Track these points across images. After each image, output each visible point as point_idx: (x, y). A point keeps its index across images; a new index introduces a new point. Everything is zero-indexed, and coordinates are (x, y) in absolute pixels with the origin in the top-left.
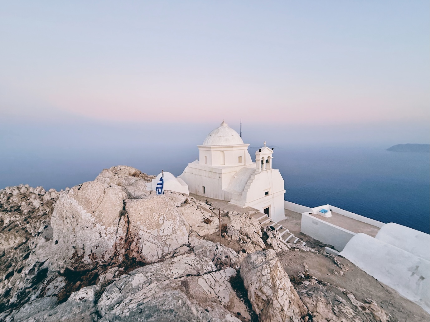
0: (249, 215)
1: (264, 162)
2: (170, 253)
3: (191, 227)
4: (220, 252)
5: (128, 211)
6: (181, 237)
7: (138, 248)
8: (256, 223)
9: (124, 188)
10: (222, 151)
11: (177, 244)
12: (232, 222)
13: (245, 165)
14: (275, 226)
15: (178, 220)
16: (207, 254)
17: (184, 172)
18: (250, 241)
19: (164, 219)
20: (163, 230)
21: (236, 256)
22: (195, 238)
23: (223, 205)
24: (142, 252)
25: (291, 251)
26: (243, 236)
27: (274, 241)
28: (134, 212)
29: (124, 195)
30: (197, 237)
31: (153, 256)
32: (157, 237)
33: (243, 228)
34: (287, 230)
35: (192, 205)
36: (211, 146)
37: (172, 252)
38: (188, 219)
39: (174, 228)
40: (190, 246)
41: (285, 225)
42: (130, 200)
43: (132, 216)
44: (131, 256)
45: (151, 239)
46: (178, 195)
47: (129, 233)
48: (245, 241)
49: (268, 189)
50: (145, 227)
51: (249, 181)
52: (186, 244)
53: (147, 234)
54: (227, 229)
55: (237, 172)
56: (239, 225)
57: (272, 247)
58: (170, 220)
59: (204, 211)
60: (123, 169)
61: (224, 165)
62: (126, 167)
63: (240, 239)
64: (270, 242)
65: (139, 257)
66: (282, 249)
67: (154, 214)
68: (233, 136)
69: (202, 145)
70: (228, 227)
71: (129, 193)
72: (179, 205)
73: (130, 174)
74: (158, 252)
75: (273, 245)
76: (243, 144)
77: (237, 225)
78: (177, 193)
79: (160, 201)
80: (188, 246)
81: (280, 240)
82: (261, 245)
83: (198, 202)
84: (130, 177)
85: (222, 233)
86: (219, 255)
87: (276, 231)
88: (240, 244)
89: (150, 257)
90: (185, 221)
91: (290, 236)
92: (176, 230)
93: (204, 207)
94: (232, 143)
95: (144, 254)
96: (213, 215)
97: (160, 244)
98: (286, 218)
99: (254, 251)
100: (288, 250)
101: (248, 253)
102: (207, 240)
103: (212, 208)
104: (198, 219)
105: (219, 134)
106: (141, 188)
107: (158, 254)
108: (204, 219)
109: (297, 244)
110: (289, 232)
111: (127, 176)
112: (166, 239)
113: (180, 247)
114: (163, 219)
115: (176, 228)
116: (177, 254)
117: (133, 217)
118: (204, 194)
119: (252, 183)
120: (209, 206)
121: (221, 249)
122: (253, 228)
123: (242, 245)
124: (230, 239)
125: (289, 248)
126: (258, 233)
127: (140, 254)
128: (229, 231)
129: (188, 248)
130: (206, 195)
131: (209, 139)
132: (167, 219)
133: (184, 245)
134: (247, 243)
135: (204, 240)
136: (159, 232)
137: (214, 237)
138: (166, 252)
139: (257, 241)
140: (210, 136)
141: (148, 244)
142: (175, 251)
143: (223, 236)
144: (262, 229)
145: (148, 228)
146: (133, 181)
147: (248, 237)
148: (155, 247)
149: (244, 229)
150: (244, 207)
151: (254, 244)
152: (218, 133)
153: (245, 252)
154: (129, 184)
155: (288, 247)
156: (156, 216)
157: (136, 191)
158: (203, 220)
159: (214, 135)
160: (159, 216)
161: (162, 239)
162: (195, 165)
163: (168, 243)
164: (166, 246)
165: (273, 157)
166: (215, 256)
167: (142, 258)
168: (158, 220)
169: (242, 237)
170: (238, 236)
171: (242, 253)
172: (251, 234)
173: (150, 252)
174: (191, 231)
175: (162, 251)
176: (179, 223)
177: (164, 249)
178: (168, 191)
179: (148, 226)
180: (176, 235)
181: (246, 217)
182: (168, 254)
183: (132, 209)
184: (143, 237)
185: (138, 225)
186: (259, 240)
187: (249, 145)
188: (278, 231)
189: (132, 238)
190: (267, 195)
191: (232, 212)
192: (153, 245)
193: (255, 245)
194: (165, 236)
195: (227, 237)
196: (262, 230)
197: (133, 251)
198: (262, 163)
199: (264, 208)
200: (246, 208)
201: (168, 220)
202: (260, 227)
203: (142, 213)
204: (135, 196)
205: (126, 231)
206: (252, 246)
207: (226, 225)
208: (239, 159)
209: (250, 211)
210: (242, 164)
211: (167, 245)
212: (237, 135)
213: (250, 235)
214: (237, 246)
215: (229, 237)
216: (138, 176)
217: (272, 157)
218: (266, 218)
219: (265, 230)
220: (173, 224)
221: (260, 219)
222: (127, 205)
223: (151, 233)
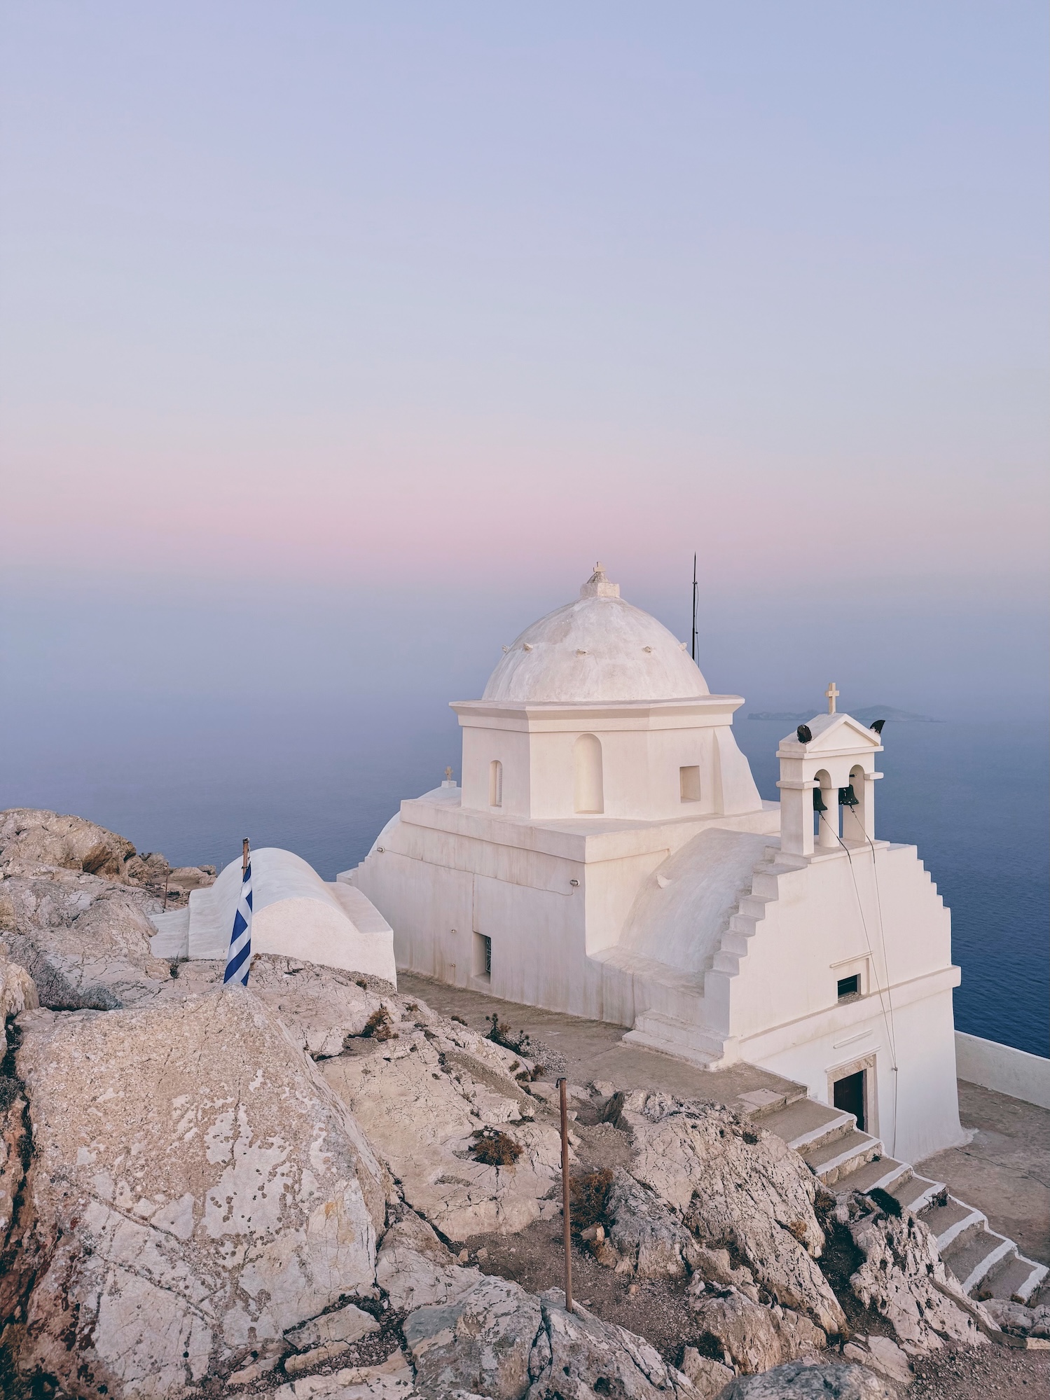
0: (745, 1119)
1: (832, 800)
2: (258, 1347)
3: (397, 1182)
4: (563, 1355)
5: (30, 1080)
6: (331, 1251)
7: (69, 1312)
8: (787, 1169)
9: (21, 939)
10: (590, 736)
11: (308, 1291)
12: (642, 1158)
13: (716, 815)
14: (901, 1186)
15: (320, 1140)
16: (485, 1367)
17: (374, 847)
18: (750, 1279)
19: (237, 1136)
20: (229, 1200)
21: (658, 1381)
22: (413, 1257)
23: (593, 1049)
24: (94, 1336)
25: (1004, 1352)
26: (710, 1246)
27: (895, 1283)
28: (62, 1086)
29: (15, 983)
30: (429, 1253)
31: (156, 1368)
32: (186, 1244)
33: (705, 1197)
34: (977, 1216)
35: (408, 1048)
36: (528, 708)
37: (271, 1346)
38: (383, 1136)
39: (294, 1193)
40: (385, 1305)
41: (960, 1183)
42: (49, 1015)
43: (52, 1111)
44: (27, 1364)
45: (152, 1258)
46: (331, 984)
47: (25, 1219)
48: (721, 1280)
49: (855, 960)
50: (122, 1183)
51: (741, 912)
52: (362, 1294)
53: (129, 1227)
54: (613, 1202)
55: (672, 853)
56: (682, 1177)
57: (886, 1321)
58: (271, 1140)
59: (480, 1088)
60: (35, 829)
61: (602, 812)
62: (53, 819)
63: (688, 1269)
64: (873, 1290)
65: (74, 1375)
66: (944, 1336)
67: (179, 1101)
68: (647, 650)
69: (478, 698)
70: (618, 1192)
71: (48, 969)
72: (334, 1047)
73: (68, 860)
74: (187, 1344)
75: (892, 1313)
76: (705, 698)
77: (672, 1180)
78: (326, 976)
79: (220, 1026)
80: (372, 1306)
81: (932, 1281)
82: (820, 1310)
83: (448, 1030)
84: (69, 876)
85: (578, 1225)
86: (556, 1370)
87: (911, 1224)
88: (691, 1299)
89: (142, 1374)
90: (361, 1147)
91: (997, 1255)
92: (307, 1204)
93: (480, 1059)
94: (645, 690)
95: (101, 1354)
96: (531, 1112)
97: (205, 1292)
98: (965, 1137)
99: (776, 1344)
100: (982, 1348)
101: (734, 1360)
102: (489, 1269)
103: (527, 1065)
104: (441, 1133)
105: (572, 642)
106: (123, 944)
107: (186, 1355)
108: (478, 1134)
109: (1040, 1309)
110: (987, 1228)
111: (54, 869)
112: (238, 1259)
113: (326, 1311)
114: (230, 1134)
115: (304, 1194)
116: (301, 1357)
117: (57, 1120)
118: (482, 981)
119: (758, 924)
120: (512, 1056)
121: (572, 1332)
122: (768, 1197)
123: (698, 1306)
124: (625, 1265)
125: (988, 1332)
126: (795, 1231)
127: (83, 1354)
128: (622, 1215)
129: (368, 1322)
130: (495, 988)
131: (514, 669)
132: (256, 1136)
133: (344, 1300)
134: (730, 1293)
135: (467, 1270)
136: (203, 1215)
137: (535, 1252)
138: (235, 1341)
139: (793, 1280)
140: (519, 652)
141: (135, 1288)
142: (289, 1337)
143: (589, 1248)
144: (823, 1206)
145: (139, 1188)
146: (83, 900)
147: (739, 1258)
148: (170, 1306)
149: (711, 1204)
150: (713, 1067)
151: (775, 1299)
152: (566, 634)
153: (719, 1356)
154: (56, 920)
155: (981, 1327)
156: (191, 1115)
157: (92, 960)
158: (472, 1142)
159: (543, 645)
160: (209, 1116)
161: (221, 1262)
162: (438, 811)
163: (250, 1285)
164: (240, 1304)
165: (880, 775)
166: (532, 1379)
167: (90, 1378)
168: (200, 1137)
169: (700, 1254)
170: (677, 1247)
171: (700, 1359)
172: (755, 1234)
173: (139, 1342)
174: (393, 1214)
175: (215, 1337)
176: (326, 1161)
177: (228, 1320)
178: (274, 959)
179: (139, 1174)
180: (302, 1237)
181: (727, 1130)
182: (250, 1358)
183: (51, 1071)
184: (105, 1244)
185: (83, 1168)
186: (806, 1274)
187: (742, 701)
188: (918, 1222)
189: (40, 1247)
190: (850, 996)
191: (642, 1095)
192: (162, 1294)
193: (778, 1311)
194: (237, 1239)
195: (609, 1253)
196: (824, 1211)
197: (41, 1329)
198: (819, 806)
199: (835, 1073)
200: (729, 1071)
201: (262, 1139)
202: (813, 1196)
203: (110, 1094)
204: (80, 992)
205: (10, 1203)
206: (761, 1313)
207: (607, 1174)
208: (683, 779)
209: (748, 1089)
210: (703, 807)
211: (244, 1296)
212: (671, 650)
213: (751, 1243)
214: (669, 1315)
215: (622, 1251)
216: (117, 871)
217: (877, 770)
218: (844, 1139)
219: (842, 1213)
220: (284, 1169)
221: (809, 1139)
222: (29, 1044)
223: (153, 1221)
